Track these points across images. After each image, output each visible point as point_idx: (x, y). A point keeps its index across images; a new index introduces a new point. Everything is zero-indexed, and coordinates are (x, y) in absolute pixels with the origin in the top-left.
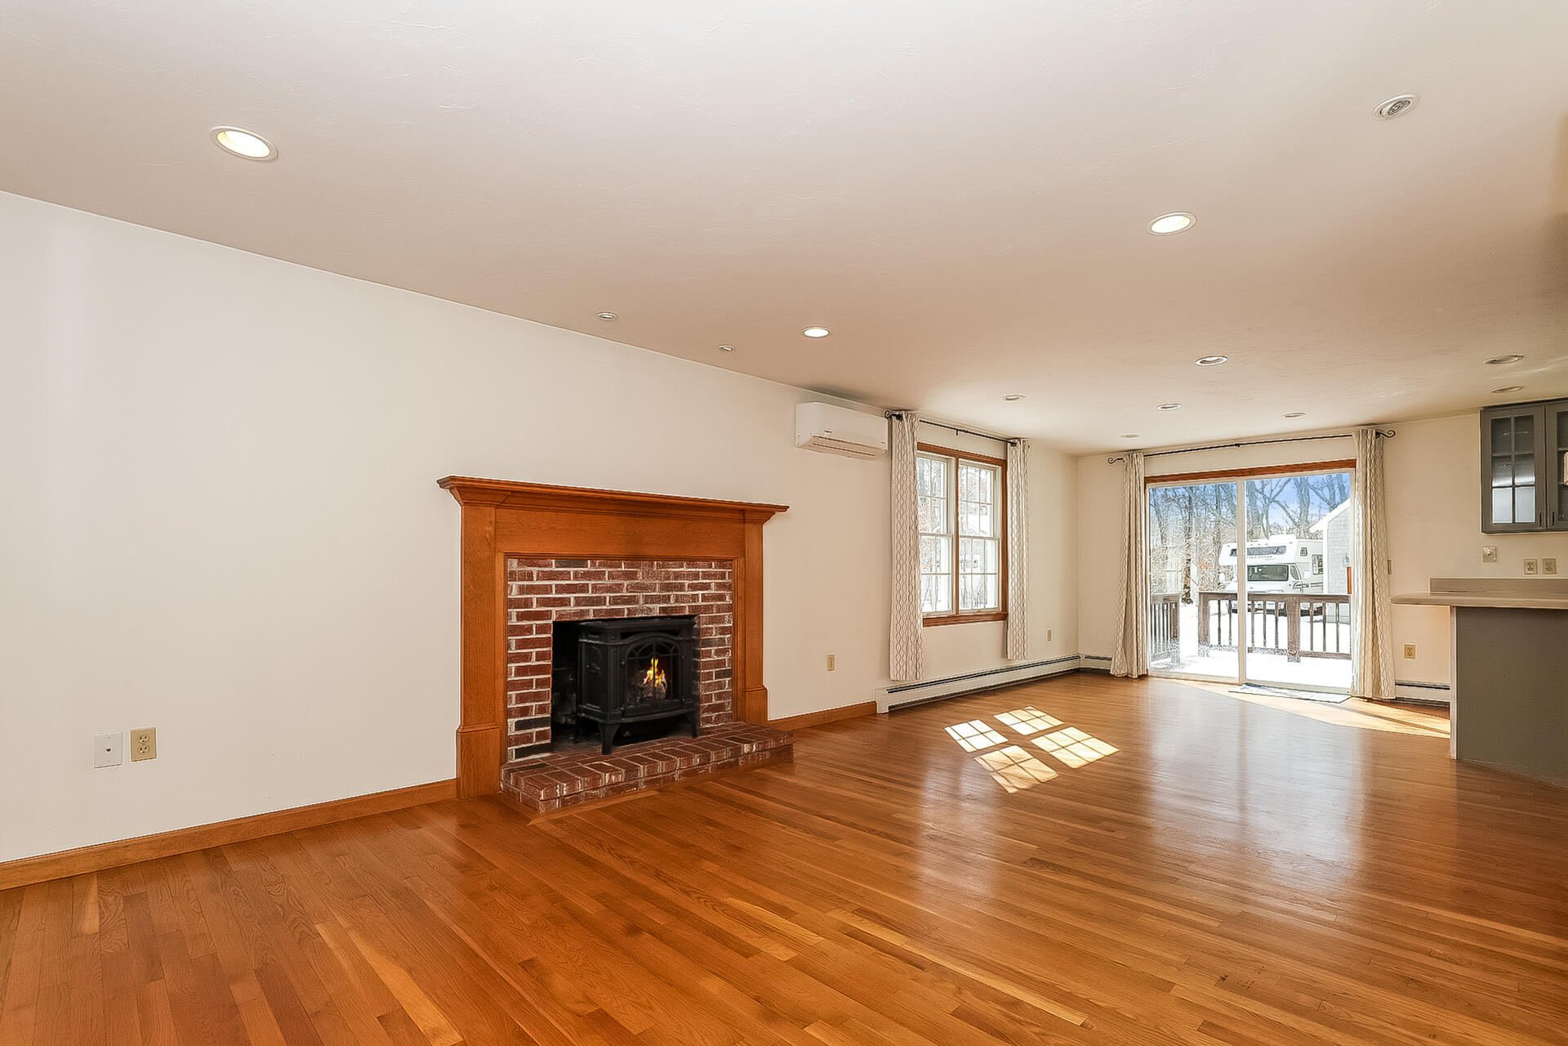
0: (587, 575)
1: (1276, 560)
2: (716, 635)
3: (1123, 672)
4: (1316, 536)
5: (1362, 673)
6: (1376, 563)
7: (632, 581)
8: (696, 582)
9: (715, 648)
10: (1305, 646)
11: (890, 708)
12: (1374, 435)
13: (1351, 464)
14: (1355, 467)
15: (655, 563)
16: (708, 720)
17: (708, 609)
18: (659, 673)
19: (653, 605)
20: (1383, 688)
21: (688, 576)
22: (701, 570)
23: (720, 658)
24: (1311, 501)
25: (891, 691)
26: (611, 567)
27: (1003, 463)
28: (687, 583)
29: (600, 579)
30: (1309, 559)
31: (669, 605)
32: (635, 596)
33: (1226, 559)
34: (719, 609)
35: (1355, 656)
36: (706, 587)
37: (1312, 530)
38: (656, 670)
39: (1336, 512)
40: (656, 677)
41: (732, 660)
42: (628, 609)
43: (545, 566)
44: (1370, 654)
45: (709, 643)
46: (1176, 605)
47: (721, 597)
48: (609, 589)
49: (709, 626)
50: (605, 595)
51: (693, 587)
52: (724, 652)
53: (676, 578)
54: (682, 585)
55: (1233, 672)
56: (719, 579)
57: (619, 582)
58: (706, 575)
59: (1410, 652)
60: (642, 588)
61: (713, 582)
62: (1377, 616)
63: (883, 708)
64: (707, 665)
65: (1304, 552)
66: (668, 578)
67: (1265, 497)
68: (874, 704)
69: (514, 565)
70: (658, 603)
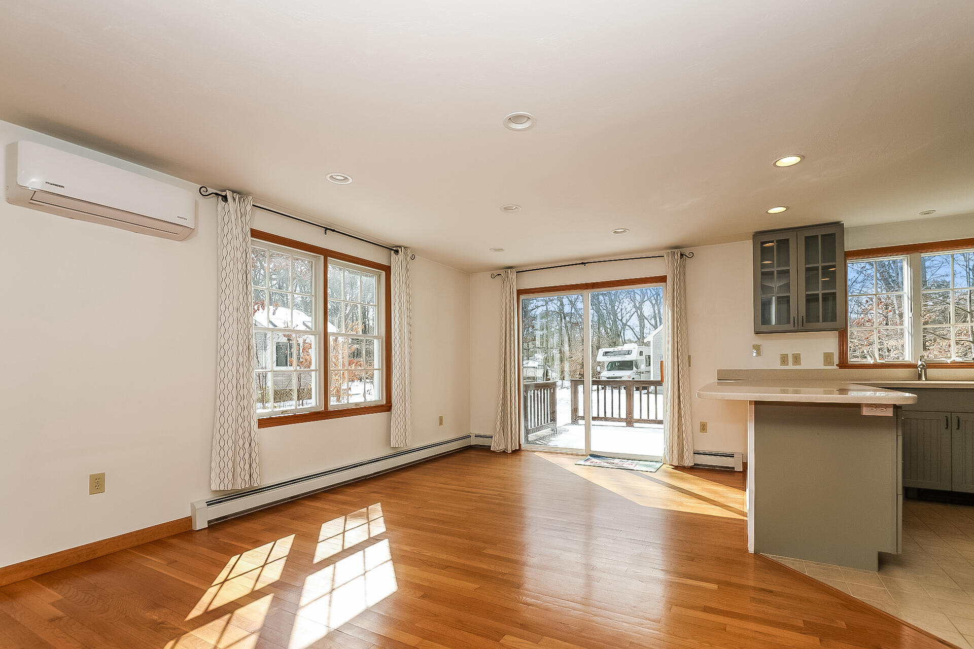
1: (627, 358)
3: (502, 447)
4: (648, 344)
5: (671, 445)
6: (680, 357)
10: (636, 416)
11: (209, 522)
12: (679, 255)
13: (663, 279)
14: (666, 282)
20: (685, 457)
24: (645, 326)
25: (210, 504)
27: (387, 269)
30: (643, 358)
33: (600, 358)
35: (667, 423)
37: (645, 341)
39: (657, 330)
44: (676, 430)
46: (554, 391)
55: (581, 445)
59: (703, 428)
62: (681, 400)
63: (201, 524)
65: (641, 353)
67: (623, 323)
68: (189, 520)
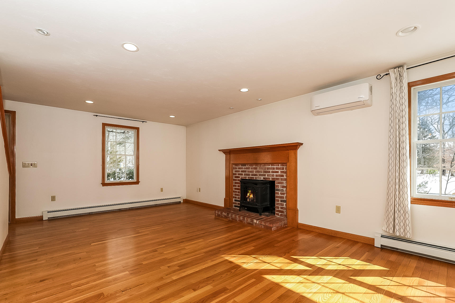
0: (247, 168)
2: (280, 188)
7: (256, 170)
8: (274, 170)
9: (280, 192)
11: (382, 246)
15: (262, 165)
16: (278, 214)
17: (278, 179)
18: (251, 194)
19: (262, 177)
21: (271, 169)
22: (275, 167)
23: (282, 196)
25: (382, 236)
26: (251, 166)
28: (271, 171)
29: (249, 169)
31: (266, 177)
32: (257, 174)
34: (282, 179)
36: (278, 172)
38: (250, 193)
40: (250, 195)
41: (286, 197)
42: (255, 177)
43: (239, 166)
45: (278, 190)
47: (282, 176)
48: (251, 172)
49: (278, 185)
50: (250, 173)
51: (273, 172)
52: (284, 194)
53: (268, 169)
54: (269, 171)
56: (282, 170)
57: (253, 170)
58: (277, 169)
60: (258, 172)
61: (279, 171)
64: (278, 197)
66: (265, 169)
69: (234, 166)
70: (263, 176)
